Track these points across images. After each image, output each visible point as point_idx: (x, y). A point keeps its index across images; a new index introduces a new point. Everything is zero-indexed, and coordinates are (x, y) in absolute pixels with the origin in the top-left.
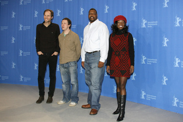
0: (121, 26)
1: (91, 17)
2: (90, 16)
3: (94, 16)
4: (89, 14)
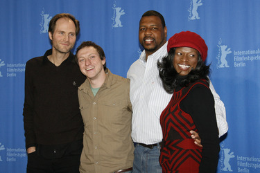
0: (184, 67)
1: (146, 37)
2: (143, 35)
3: (155, 35)
4: (141, 30)
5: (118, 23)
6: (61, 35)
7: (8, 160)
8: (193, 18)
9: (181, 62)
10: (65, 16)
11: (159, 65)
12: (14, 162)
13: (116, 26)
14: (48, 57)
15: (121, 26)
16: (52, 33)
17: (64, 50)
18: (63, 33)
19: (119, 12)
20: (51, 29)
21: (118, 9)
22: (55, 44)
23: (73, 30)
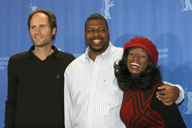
11: (115, 67)
14: (33, 51)
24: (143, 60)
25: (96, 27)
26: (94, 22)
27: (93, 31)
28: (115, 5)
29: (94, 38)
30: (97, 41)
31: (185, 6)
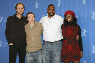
5: (37, 7)
6: (19, 9)
7: (4, 46)
8: (59, 6)
9: (68, 19)
10: (20, 3)
12: (6, 47)
13: (36, 8)
14: (16, 15)
15: (38, 8)
16: (17, 9)
17: (21, 13)
18: (20, 8)
19: (37, 4)
20: (16, 8)
21: (37, 3)
22: (18, 12)
23: (23, 7)
24: (71, 17)
25: (52, 9)
26: (51, 7)
27: (51, 9)
28: (62, 2)
29: (51, 12)
30: (52, 13)
31: (83, 3)
